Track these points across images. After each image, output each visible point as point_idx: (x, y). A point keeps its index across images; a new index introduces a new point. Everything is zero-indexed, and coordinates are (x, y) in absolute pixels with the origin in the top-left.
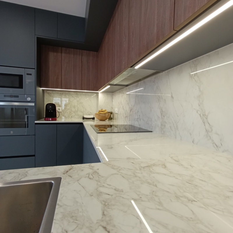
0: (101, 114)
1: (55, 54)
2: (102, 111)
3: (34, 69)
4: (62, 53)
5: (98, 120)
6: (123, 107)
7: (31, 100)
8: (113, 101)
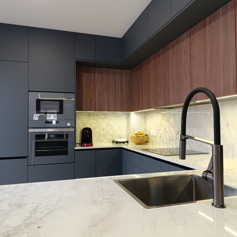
0: (139, 138)
1: (88, 74)
2: (140, 134)
3: (74, 93)
4: (95, 73)
5: (133, 143)
6: (165, 129)
7: (70, 126)
8: (146, 122)
